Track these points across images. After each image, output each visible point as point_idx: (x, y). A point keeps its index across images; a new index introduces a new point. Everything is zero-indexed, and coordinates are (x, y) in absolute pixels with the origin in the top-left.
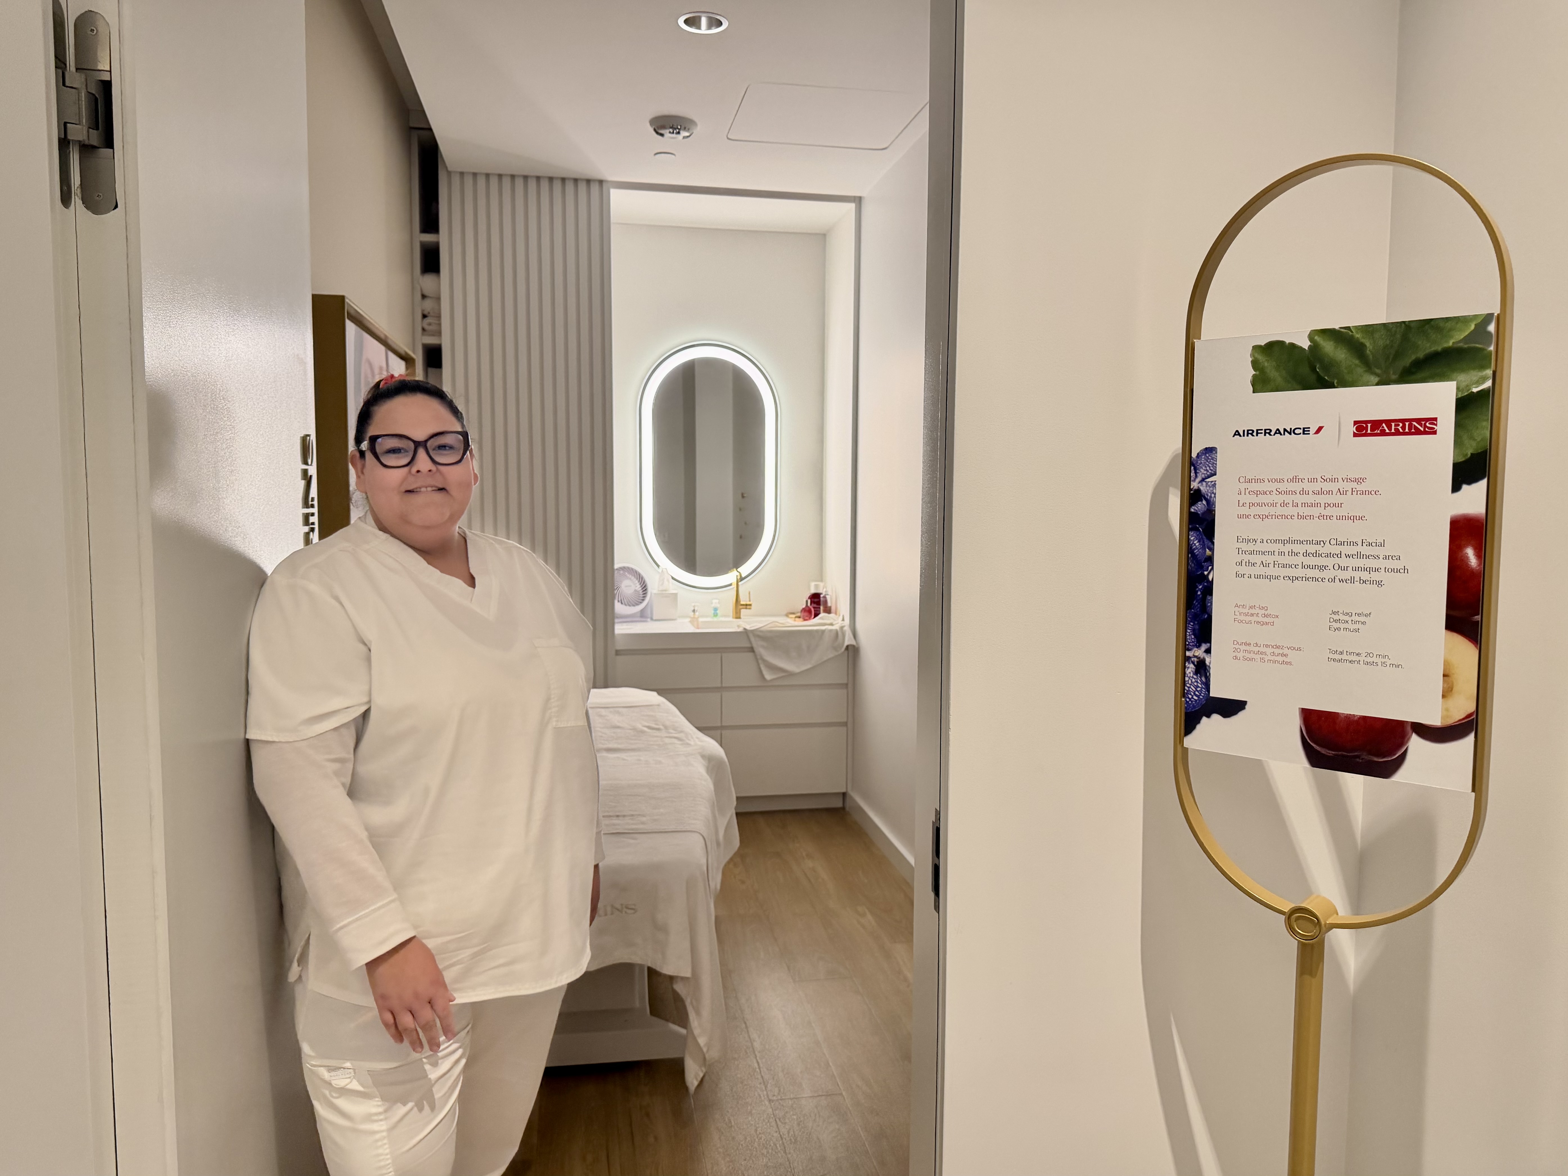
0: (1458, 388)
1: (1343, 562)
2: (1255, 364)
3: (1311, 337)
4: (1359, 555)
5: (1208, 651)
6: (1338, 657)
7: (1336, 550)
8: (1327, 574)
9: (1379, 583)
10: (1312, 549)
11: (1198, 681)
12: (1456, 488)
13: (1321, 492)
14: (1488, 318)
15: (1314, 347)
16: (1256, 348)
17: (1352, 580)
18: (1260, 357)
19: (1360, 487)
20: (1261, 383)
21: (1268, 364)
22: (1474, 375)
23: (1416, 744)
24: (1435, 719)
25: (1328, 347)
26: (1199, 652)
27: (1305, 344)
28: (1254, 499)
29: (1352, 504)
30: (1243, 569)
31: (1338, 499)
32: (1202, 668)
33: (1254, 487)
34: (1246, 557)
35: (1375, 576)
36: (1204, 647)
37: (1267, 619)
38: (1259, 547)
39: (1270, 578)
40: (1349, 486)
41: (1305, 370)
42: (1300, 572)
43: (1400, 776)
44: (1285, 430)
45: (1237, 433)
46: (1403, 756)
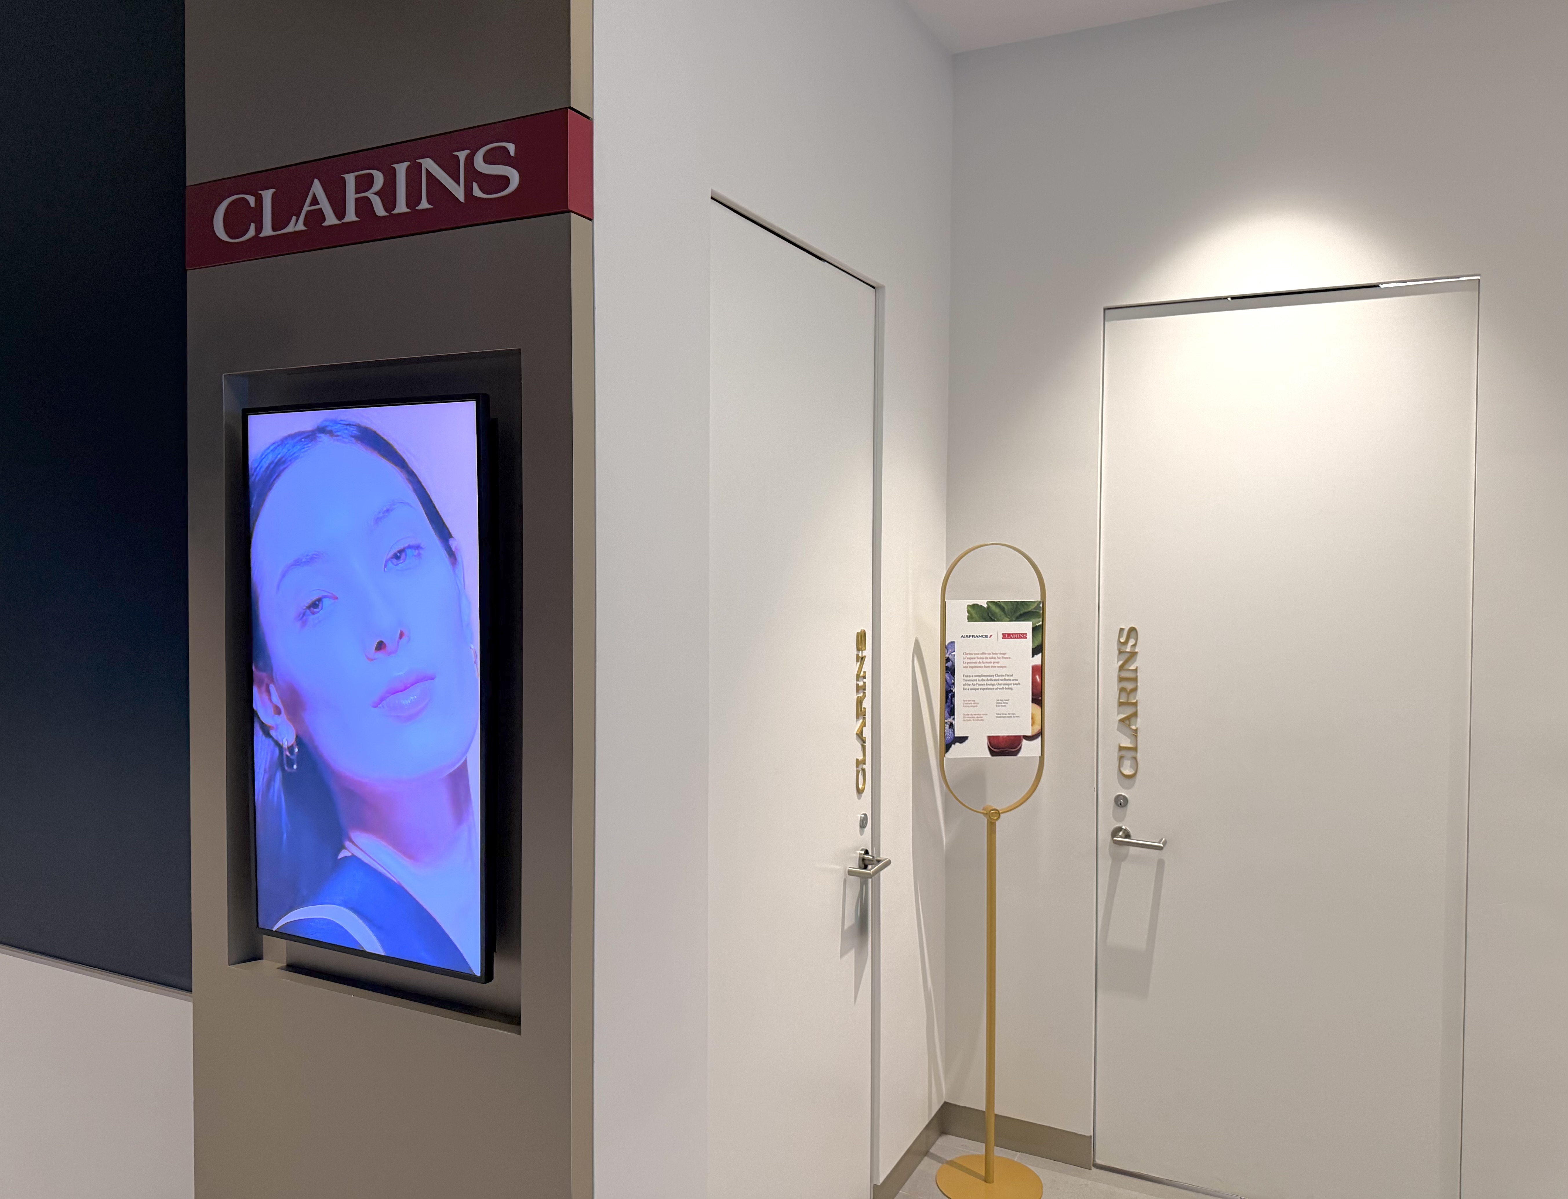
0: (1033, 624)
1: (1000, 682)
2: (968, 612)
3: (988, 603)
4: (1005, 680)
5: (954, 719)
6: (999, 716)
7: (997, 678)
8: (995, 687)
9: (1011, 689)
10: (989, 678)
11: (950, 731)
12: (1033, 656)
13: (992, 658)
14: (1040, 602)
15: (988, 607)
16: (968, 606)
17: (1003, 688)
18: (970, 609)
19: (1005, 656)
20: (971, 619)
21: (973, 612)
22: (1037, 620)
23: (1024, 742)
24: (1029, 734)
25: (993, 607)
26: (950, 720)
27: (986, 606)
28: (969, 661)
29: (1002, 662)
30: (966, 687)
31: (997, 660)
32: (951, 726)
33: (969, 656)
34: (967, 682)
35: (1010, 686)
36: (952, 717)
37: (975, 704)
38: (971, 678)
39: (976, 689)
40: (1001, 656)
41: (985, 615)
42: (986, 687)
43: (1020, 755)
44: (979, 636)
45: (962, 636)
46: (1020, 748)
